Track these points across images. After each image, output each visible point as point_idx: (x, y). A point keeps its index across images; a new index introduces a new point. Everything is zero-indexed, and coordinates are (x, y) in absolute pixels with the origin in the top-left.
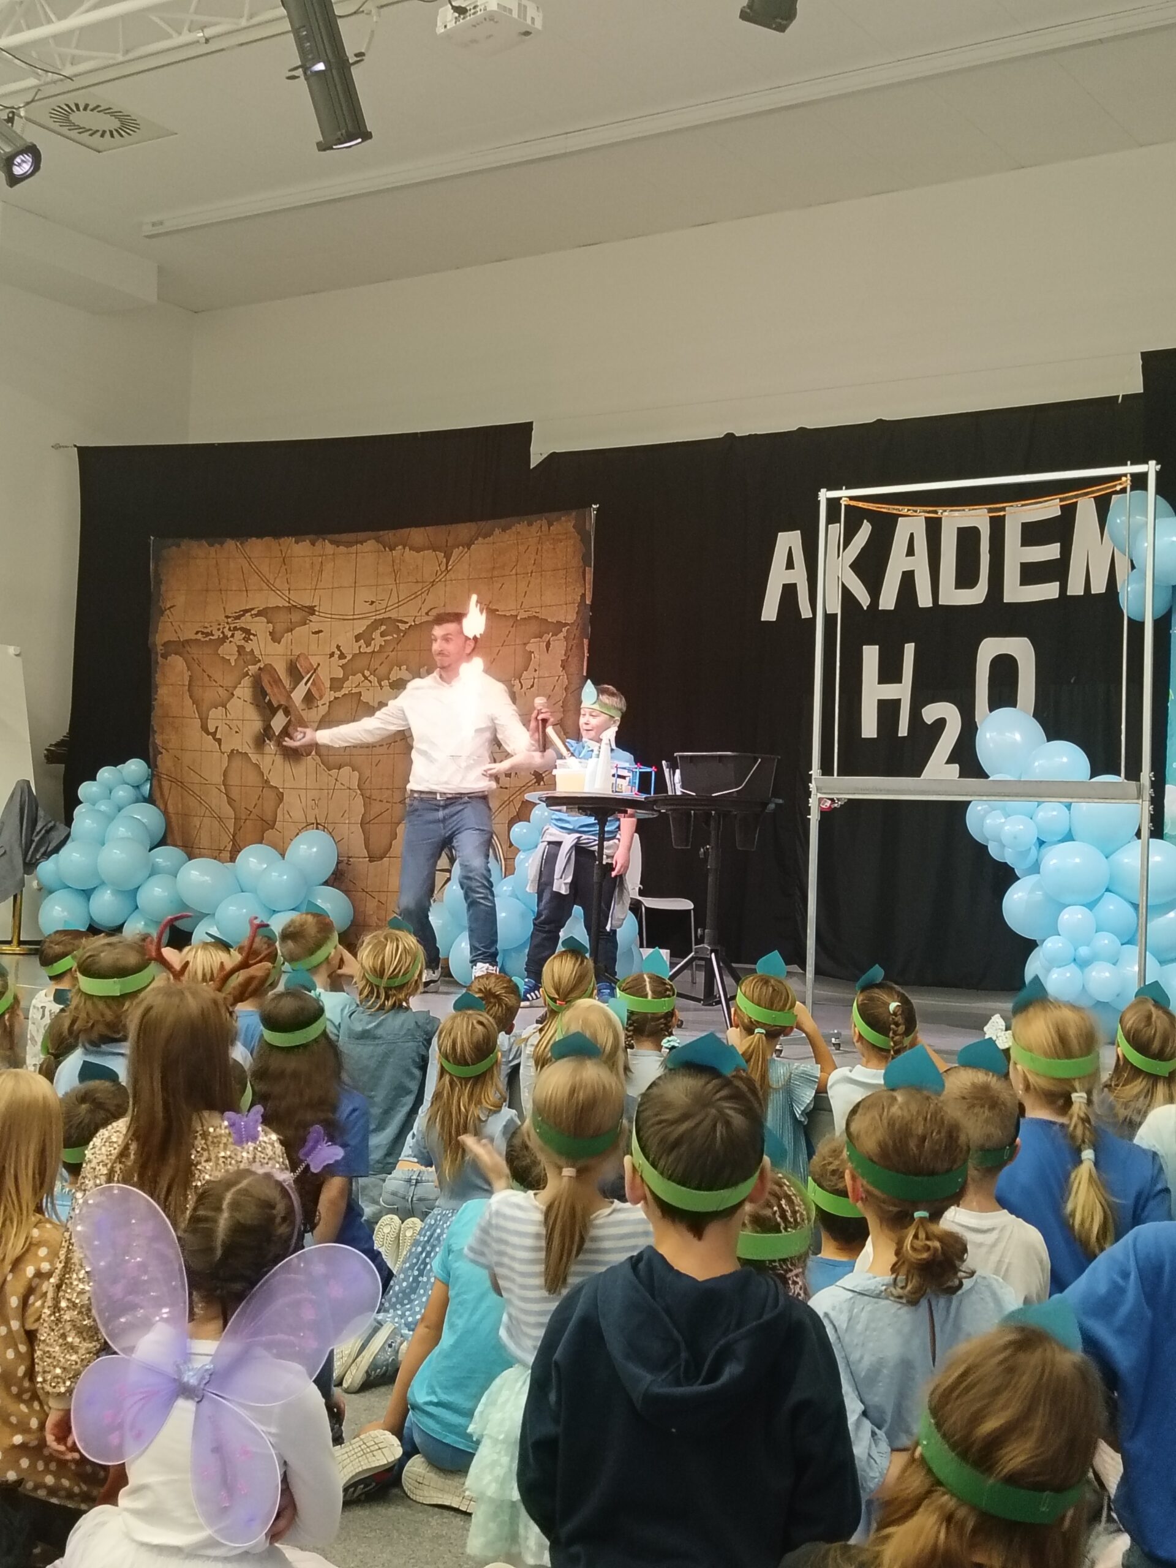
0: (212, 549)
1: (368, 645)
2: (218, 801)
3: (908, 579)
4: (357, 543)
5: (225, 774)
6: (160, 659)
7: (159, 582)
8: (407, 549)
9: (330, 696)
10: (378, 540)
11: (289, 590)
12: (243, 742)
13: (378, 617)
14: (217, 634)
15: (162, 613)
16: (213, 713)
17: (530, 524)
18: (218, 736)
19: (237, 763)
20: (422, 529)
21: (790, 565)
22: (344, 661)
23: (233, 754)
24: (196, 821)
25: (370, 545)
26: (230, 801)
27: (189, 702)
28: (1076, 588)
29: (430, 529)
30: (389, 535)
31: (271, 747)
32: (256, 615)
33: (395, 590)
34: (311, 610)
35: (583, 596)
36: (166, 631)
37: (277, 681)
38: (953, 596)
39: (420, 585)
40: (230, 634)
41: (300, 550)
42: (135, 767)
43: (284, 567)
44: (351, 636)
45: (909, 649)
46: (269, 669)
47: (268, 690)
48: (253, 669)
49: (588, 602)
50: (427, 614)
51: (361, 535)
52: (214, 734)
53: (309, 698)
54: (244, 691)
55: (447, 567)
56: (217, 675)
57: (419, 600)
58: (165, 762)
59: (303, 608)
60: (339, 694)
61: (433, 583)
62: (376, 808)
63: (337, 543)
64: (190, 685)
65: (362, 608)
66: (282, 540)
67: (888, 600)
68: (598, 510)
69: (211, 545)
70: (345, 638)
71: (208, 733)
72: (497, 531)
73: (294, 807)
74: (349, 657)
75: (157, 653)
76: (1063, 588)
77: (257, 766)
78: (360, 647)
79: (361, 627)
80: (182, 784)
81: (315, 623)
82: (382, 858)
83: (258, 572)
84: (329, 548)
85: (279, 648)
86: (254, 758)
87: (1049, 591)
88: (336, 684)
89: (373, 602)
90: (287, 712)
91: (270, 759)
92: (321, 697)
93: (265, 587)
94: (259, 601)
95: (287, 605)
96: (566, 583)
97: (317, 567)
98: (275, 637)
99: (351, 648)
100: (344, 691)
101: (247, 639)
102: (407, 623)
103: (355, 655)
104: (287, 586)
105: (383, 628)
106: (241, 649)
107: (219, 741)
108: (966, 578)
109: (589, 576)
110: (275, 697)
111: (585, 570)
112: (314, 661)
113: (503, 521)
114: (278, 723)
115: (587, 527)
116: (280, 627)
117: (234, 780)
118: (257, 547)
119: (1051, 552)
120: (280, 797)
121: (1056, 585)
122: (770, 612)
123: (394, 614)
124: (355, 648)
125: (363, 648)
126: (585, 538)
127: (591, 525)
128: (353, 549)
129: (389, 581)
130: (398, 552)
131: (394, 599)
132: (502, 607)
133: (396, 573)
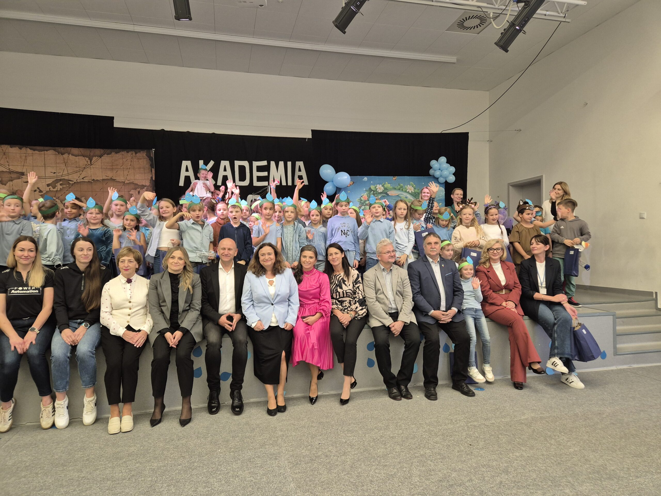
1: (54, 188)
4: (44, 150)
8: (70, 155)
10: (55, 150)
11: (9, 165)
13: (58, 178)
17: (127, 152)
20: (77, 149)
21: (187, 170)
25: (51, 152)
29: (81, 149)
30: (62, 149)
33: (66, 169)
34: (22, 174)
35: (152, 178)
38: (239, 183)
39: (78, 169)
41: (13, 150)
43: (4, 157)
44: (45, 184)
49: (154, 179)
50: (83, 179)
55: (91, 163)
57: (78, 174)
59: (17, 173)
61: (85, 168)
63: (34, 150)
65: (49, 174)
67: (219, 183)
68: (155, 151)
70: (42, 185)
72: (113, 153)
78: (50, 189)
79: (49, 181)
84: (29, 151)
89: (55, 173)
95: (8, 171)
97: (24, 158)
98: (4, 183)
99: (45, 189)
102: (73, 181)
105: (61, 182)
109: (153, 171)
113: (116, 150)
116: (6, 179)
121: (267, 182)
122: (181, 183)
123: (66, 178)
124: (48, 189)
125: (52, 189)
126: (150, 159)
127: (152, 155)
128: (43, 152)
129: (63, 166)
130: (66, 156)
131: (66, 172)
132: (118, 179)
133: (65, 163)
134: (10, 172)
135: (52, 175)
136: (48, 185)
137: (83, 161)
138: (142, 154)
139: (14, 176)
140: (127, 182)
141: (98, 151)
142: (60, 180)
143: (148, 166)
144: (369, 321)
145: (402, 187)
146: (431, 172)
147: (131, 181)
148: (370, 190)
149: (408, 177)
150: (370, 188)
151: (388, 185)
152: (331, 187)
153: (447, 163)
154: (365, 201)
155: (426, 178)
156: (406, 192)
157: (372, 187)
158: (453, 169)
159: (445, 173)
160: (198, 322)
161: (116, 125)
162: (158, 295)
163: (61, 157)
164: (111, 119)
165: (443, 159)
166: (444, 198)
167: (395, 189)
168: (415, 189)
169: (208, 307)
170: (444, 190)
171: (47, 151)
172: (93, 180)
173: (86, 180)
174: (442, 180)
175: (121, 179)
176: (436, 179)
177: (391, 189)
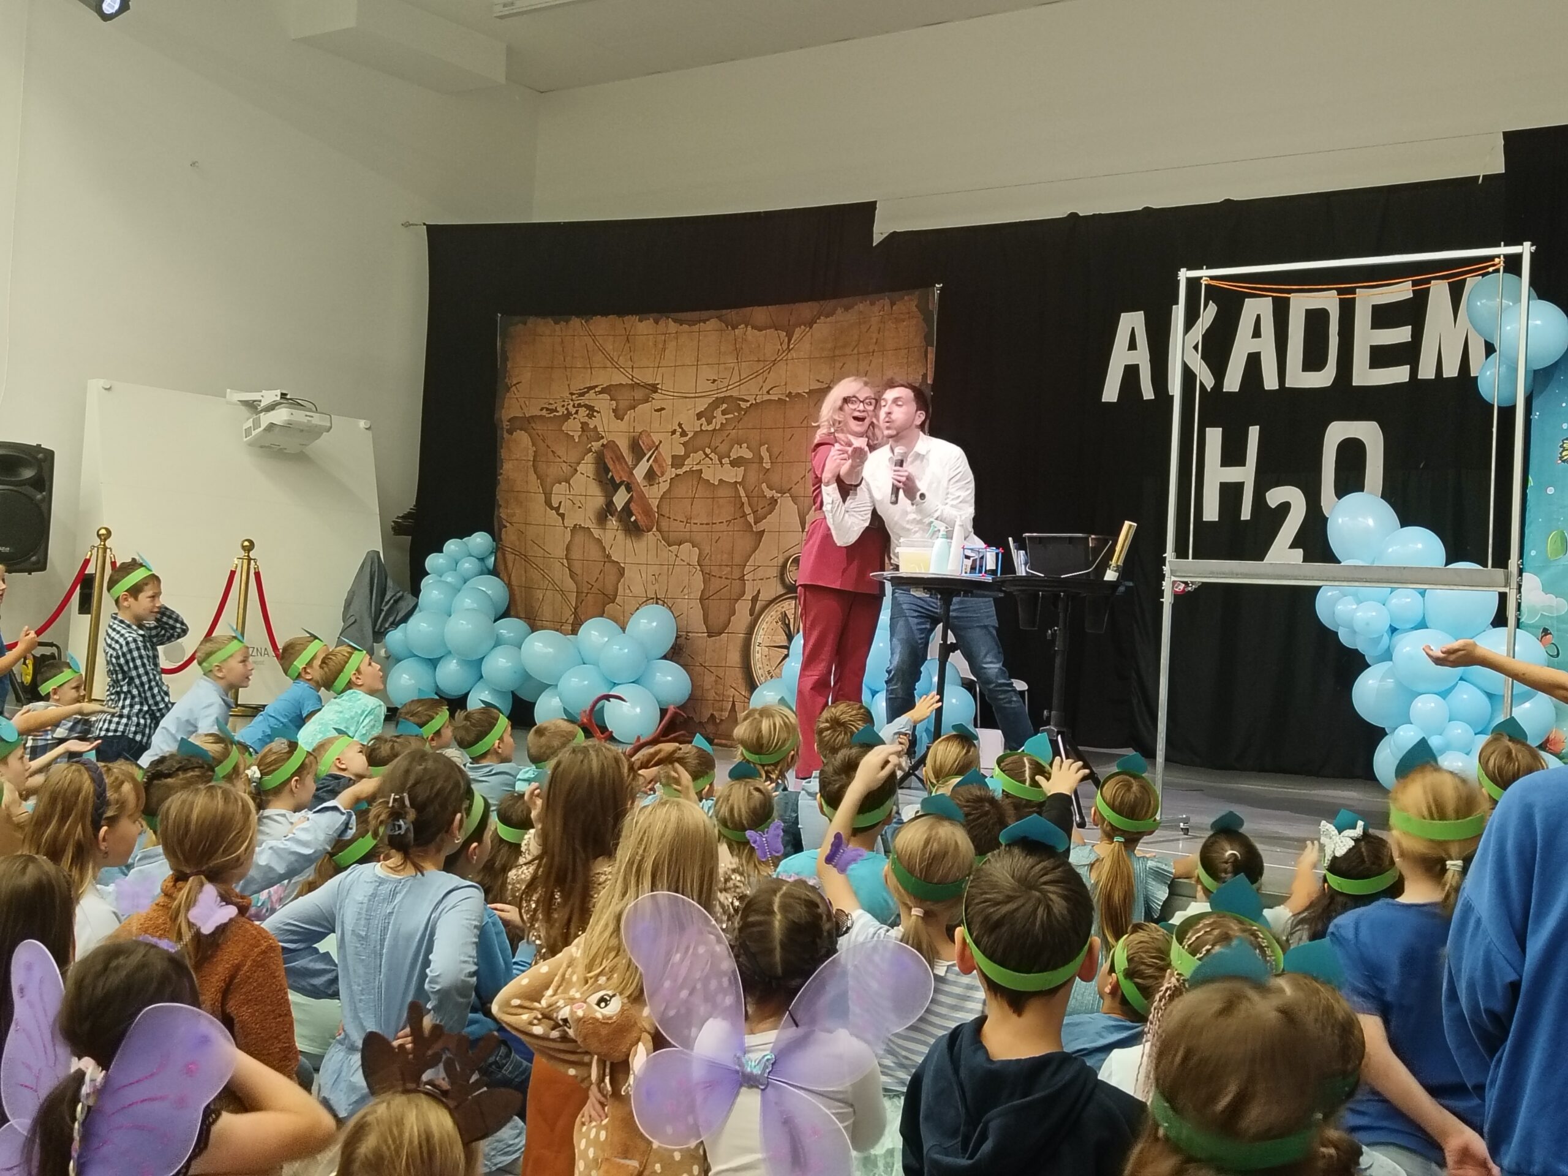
0: (557, 327)
1: (709, 423)
2: (560, 573)
3: (1254, 361)
4: (700, 321)
5: (568, 549)
6: (506, 435)
7: (505, 359)
8: (749, 328)
9: (671, 472)
10: (719, 318)
11: (632, 368)
12: (585, 517)
13: (719, 395)
14: (561, 411)
15: (508, 389)
16: (557, 488)
17: (872, 304)
18: (561, 511)
19: (580, 538)
20: (765, 308)
21: (1132, 346)
22: (686, 439)
23: (576, 529)
24: (539, 594)
25: (713, 324)
26: (573, 575)
27: (533, 477)
28: (1427, 372)
29: (772, 308)
30: (732, 314)
31: (613, 522)
32: (600, 392)
33: (736, 368)
34: (654, 388)
35: (925, 376)
36: (512, 407)
37: (620, 458)
38: (1300, 379)
39: (762, 364)
40: (574, 411)
41: (643, 327)
42: (480, 540)
43: (628, 345)
44: (692, 413)
45: (1254, 432)
46: (612, 446)
47: (611, 466)
48: (596, 445)
49: (930, 382)
50: (768, 392)
51: (705, 314)
52: (557, 509)
53: (651, 476)
54: (587, 467)
55: (789, 346)
56: (561, 451)
57: (760, 379)
58: (509, 536)
59: (645, 386)
60: (680, 471)
61: (774, 362)
62: (716, 584)
63: (681, 322)
64: (534, 461)
65: (704, 386)
66: (626, 318)
67: (1233, 382)
68: (941, 289)
69: (556, 323)
70: (687, 416)
71: (552, 508)
72: (839, 311)
73: (635, 581)
74: (690, 435)
75: (503, 428)
76: (1414, 372)
77: (599, 541)
78: (701, 425)
79: (702, 405)
80: (526, 558)
81: (658, 400)
82: (721, 634)
83: (602, 350)
84: (673, 327)
85: (622, 425)
86: (597, 533)
87: (1399, 374)
88: (677, 461)
89: (714, 381)
90: (629, 489)
91: (612, 534)
92: (662, 475)
93: (609, 364)
94: (603, 379)
95: (630, 382)
96: (907, 363)
97: (661, 346)
98: (618, 415)
99: (692, 426)
100: (685, 469)
101: (591, 416)
102: (748, 401)
103: (696, 433)
104: (630, 364)
105: (725, 406)
106: (584, 426)
107: (562, 516)
108: (1314, 360)
109: (931, 356)
110: (617, 473)
111: (927, 349)
112: (656, 438)
113: (845, 301)
114: (620, 499)
115: (930, 307)
116: (623, 404)
117: (576, 554)
118: (601, 325)
119: (1402, 335)
120: (621, 572)
121: (1407, 368)
122: (1111, 393)
123: (735, 393)
124: (697, 426)
126: (928, 316)
127: (934, 304)
128: (696, 328)
129: (731, 360)
130: (740, 331)
131: (735, 378)
133: (737, 352)
134: (634, 386)
135: (710, 386)
136: (699, 416)
137: (770, 341)
138: (908, 303)
139: (639, 394)
141: (806, 309)
142: (723, 400)
143: (918, 341)
163: (731, 335)
164: (872, 211)
171: (704, 322)
172: (789, 395)
173: (774, 395)
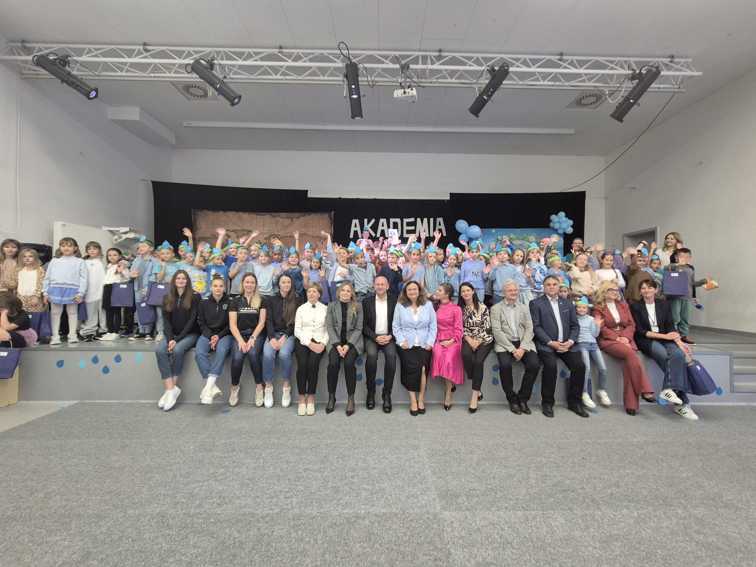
4: (264, 215)
7: (195, 221)
8: (280, 218)
10: (270, 215)
15: (197, 229)
17: (316, 215)
20: (284, 213)
25: (268, 216)
29: (286, 213)
30: (274, 214)
36: (199, 234)
39: (284, 227)
41: (245, 215)
43: (240, 220)
44: (263, 238)
55: (292, 223)
57: (284, 230)
59: (247, 230)
61: (288, 226)
63: (258, 215)
65: (266, 231)
66: (239, 213)
68: (333, 213)
69: (214, 212)
72: (307, 215)
75: (196, 240)
79: (266, 236)
83: (231, 220)
84: (255, 216)
93: (234, 224)
94: (232, 228)
97: (251, 220)
102: (281, 236)
104: (241, 224)
109: (333, 228)
111: (331, 226)
113: (308, 213)
118: (230, 214)
123: (276, 233)
124: (265, 241)
125: (267, 242)
126: (331, 219)
127: (332, 216)
128: (263, 217)
129: (274, 225)
130: (277, 218)
131: (276, 230)
132: (309, 234)
133: (276, 223)
134: (243, 230)
135: (268, 231)
136: (265, 239)
137: (287, 222)
138: (326, 216)
139: (245, 232)
140: (314, 235)
141: (297, 214)
142: (273, 235)
143: (329, 224)
144: (494, 347)
145: (525, 237)
146: (551, 225)
147: (317, 235)
148: (498, 240)
149: (530, 229)
150: (497, 239)
151: (512, 236)
152: (465, 237)
153: (566, 217)
154: (493, 249)
155: (546, 230)
156: (528, 241)
157: (499, 238)
158: (571, 222)
159: (564, 225)
160: (360, 340)
161: (309, 196)
162: (333, 317)
163: (274, 219)
164: (306, 192)
165: (562, 214)
166: (563, 246)
167: (519, 239)
168: (536, 238)
169: (368, 329)
170: (562, 239)
173: (288, 235)
174: (561, 231)
175: (311, 233)
176: (556, 231)
177: (515, 239)
